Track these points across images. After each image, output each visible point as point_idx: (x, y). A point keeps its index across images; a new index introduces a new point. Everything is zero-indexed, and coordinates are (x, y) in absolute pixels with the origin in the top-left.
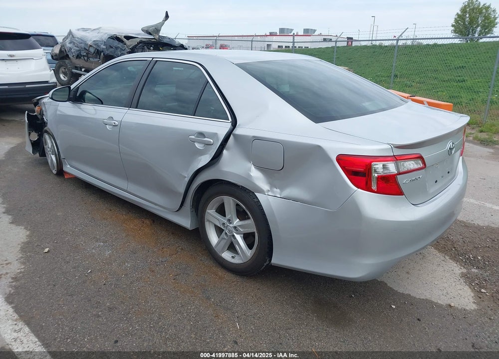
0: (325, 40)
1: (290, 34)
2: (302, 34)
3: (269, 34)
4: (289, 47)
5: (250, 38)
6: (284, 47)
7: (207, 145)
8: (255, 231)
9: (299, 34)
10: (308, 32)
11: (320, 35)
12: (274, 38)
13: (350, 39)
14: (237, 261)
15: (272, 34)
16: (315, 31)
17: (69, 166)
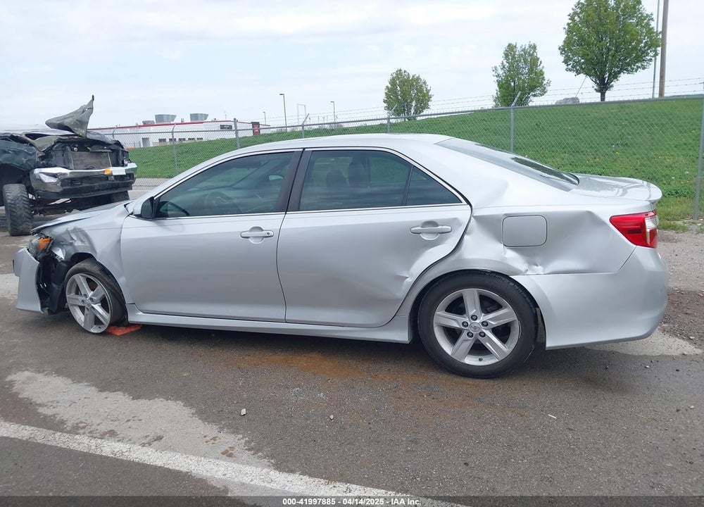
0: (222, 127)
1: (172, 122)
2: (189, 121)
3: (142, 124)
4: (164, 140)
5: (111, 131)
6: (168, 140)
7: (440, 233)
8: (515, 318)
9: (185, 122)
10: (196, 118)
11: (215, 121)
12: (152, 129)
13: (256, 124)
14: (487, 361)
15: (146, 124)
16: (206, 116)
17: (141, 313)
